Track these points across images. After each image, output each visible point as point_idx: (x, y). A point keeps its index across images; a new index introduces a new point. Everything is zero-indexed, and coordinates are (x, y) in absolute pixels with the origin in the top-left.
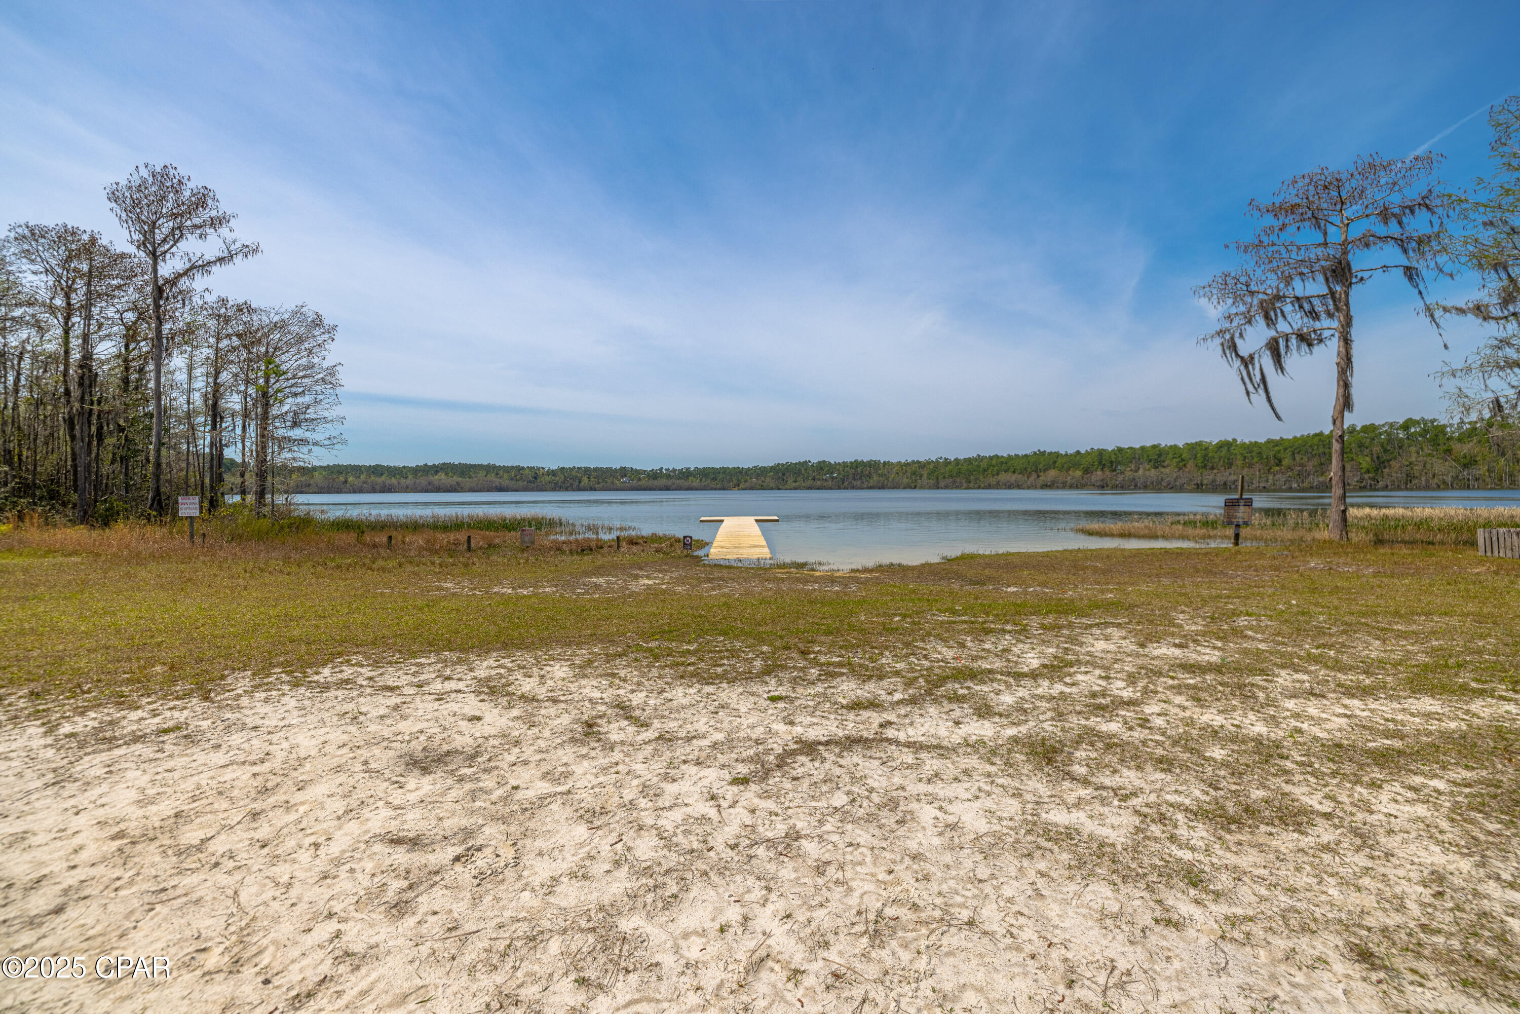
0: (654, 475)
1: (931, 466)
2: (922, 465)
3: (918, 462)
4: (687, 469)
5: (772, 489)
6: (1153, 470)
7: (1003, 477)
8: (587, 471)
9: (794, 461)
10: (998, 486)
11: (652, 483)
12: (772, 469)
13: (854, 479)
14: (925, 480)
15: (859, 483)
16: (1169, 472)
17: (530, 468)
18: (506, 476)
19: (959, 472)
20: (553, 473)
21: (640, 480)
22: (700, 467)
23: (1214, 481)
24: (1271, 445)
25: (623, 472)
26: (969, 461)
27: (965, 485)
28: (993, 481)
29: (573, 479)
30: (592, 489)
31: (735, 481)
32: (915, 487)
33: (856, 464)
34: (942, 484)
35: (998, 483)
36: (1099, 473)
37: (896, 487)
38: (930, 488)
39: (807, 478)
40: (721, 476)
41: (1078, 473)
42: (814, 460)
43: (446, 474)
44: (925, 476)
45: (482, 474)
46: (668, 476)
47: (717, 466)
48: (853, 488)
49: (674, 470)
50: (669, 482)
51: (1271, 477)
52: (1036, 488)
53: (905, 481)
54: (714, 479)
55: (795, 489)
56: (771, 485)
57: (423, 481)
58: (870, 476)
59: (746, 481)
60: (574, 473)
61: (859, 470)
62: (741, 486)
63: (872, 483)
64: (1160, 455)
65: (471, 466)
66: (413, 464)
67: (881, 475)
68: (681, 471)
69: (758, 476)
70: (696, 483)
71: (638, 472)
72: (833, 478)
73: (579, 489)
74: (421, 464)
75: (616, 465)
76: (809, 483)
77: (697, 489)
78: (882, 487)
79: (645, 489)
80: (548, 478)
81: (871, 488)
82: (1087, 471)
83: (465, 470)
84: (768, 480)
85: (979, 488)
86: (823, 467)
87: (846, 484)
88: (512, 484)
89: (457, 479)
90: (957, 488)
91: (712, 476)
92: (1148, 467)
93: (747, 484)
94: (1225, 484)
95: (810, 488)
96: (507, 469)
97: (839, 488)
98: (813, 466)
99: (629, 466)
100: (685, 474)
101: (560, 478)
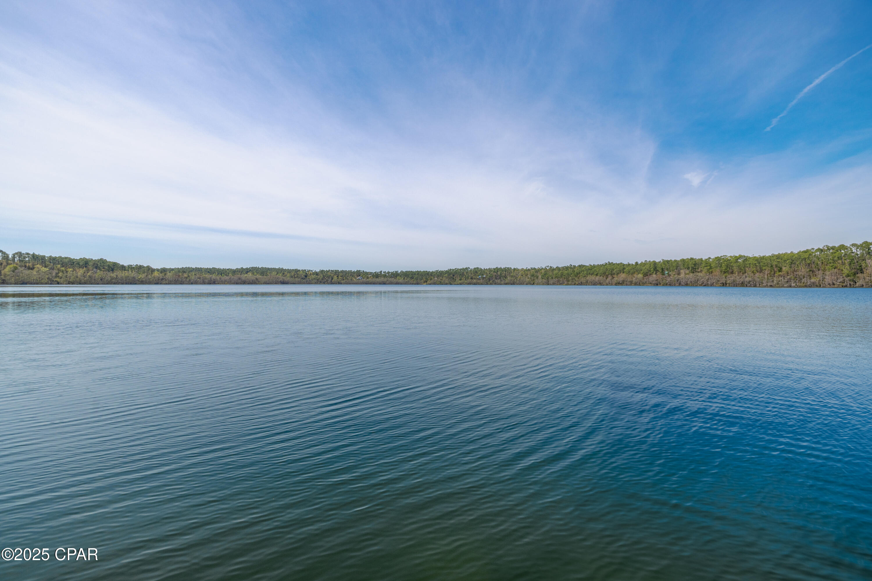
0: (377, 275)
1: (543, 271)
2: (537, 271)
3: (535, 269)
4: (396, 272)
5: (446, 284)
6: (691, 274)
7: (590, 278)
8: (336, 273)
9: (460, 267)
10: (587, 283)
11: (375, 280)
12: (447, 272)
13: (496, 279)
14: (540, 280)
15: (499, 281)
16: (702, 275)
17: (304, 271)
18: (288, 275)
19: (562, 275)
20: (317, 274)
21: (368, 278)
22: (404, 270)
23: (734, 281)
24: (775, 258)
25: (359, 273)
26: (567, 268)
27: (566, 283)
28: (583, 280)
29: (328, 277)
30: (339, 283)
31: (424, 279)
32: (533, 284)
33: (497, 270)
34: (551, 282)
35: (587, 282)
36: (654, 276)
37: (521, 283)
38: (543, 284)
39: (468, 278)
40: (416, 276)
41: (640, 276)
42: (472, 267)
43: (253, 274)
44: (540, 277)
45: (274, 273)
46: (385, 276)
47: (414, 270)
48: (496, 284)
49: (389, 273)
50: (385, 280)
51: (775, 279)
52: (612, 285)
53: (527, 280)
54: (412, 278)
55: (461, 284)
56: (447, 282)
57: (236, 277)
58: (506, 277)
59: (431, 279)
60: (329, 274)
61: (499, 273)
62: (428, 282)
63: (507, 281)
64: (695, 265)
65: (268, 269)
66: (234, 268)
67: (512, 276)
68: (392, 273)
69: (438, 276)
70: (401, 280)
71: (367, 273)
72: (483, 278)
73: (332, 283)
74: (239, 267)
75: (354, 269)
76: (469, 280)
77: (401, 284)
78: (513, 284)
79: (371, 283)
80: (313, 277)
81: (506, 284)
82: (646, 275)
83: (264, 271)
84: (444, 278)
85: (575, 284)
86: (477, 271)
87: (491, 281)
88: (291, 280)
89: (258, 276)
90: (560, 284)
91: (410, 276)
92: (687, 272)
93: (432, 281)
94: (742, 283)
95: (469, 284)
96: (289, 271)
97: (487, 284)
98: (471, 271)
99: (362, 270)
100: (395, 275)
101: (321, 277)
